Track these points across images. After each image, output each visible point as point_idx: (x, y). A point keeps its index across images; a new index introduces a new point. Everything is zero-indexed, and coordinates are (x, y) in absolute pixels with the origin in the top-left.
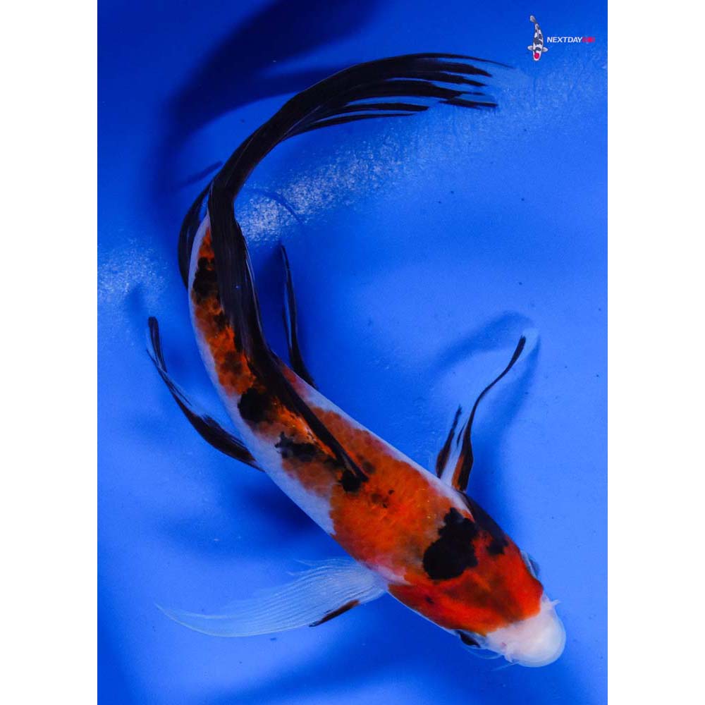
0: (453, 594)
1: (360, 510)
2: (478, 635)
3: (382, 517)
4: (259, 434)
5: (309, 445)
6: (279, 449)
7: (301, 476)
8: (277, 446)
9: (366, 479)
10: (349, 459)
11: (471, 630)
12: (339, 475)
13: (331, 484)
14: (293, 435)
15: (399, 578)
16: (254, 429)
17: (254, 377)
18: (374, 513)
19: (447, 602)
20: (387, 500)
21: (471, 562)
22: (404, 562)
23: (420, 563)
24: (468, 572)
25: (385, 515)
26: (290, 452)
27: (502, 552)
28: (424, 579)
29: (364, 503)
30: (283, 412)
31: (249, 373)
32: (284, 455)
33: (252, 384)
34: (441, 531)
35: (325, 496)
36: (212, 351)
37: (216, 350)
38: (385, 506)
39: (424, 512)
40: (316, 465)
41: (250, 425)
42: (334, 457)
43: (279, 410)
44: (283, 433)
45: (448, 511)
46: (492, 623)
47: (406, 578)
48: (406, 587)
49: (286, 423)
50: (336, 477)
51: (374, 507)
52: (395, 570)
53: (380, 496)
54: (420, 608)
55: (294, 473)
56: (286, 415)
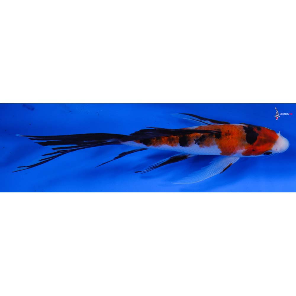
0: (258, 145)
1: (225, 141)
2: (270, 150)
3: (231, 138)
4: (190, 146)
5: (202, 136)
6: (196, 144)
7: (206, 145)
8: (195, 144)
9: (221, 132)
10: (213, 131)
11: (267, 150)
12: (214, 136)
13: (214, 140)
14: (197, 137)
15: (243, 150)
16: (187, 146)
17: (178, 136)
18: (229, 138)
19: (258, 148)
20: (229, 133)
21: (257, 135)
22: (243, 145)
23: (246, 143)
24: (258, 137)
25: (231, 137)
26: (199, 142)
27: (261, 129)
28: (249, 146)
29: (225, 138)
30: (190, 135)
31: (176, 136)
32: (199, 144)
33: (179, 138)
34: (246, 132)
35: (214, 144)
36: (165, 144)
37: (165, 143)
38: (230, 135)
39: (238, 131)
40: (207, 139)
41: (186, 146)
42: (210, 134)
43: (189, 135)
44: (194, 139)
45: (243, 127)
46: (271, 146)
47: (245, 149)
48: (247, 151)
49: (193, 137)
50: (214, 138)
51: (227, 137)
52: (242, 149)
53: (227, 133)
54: (252, 154)
55: (204, 146)
56: (192, 135)
